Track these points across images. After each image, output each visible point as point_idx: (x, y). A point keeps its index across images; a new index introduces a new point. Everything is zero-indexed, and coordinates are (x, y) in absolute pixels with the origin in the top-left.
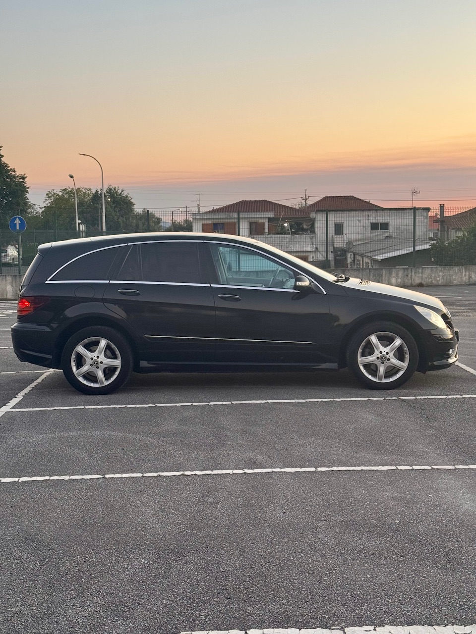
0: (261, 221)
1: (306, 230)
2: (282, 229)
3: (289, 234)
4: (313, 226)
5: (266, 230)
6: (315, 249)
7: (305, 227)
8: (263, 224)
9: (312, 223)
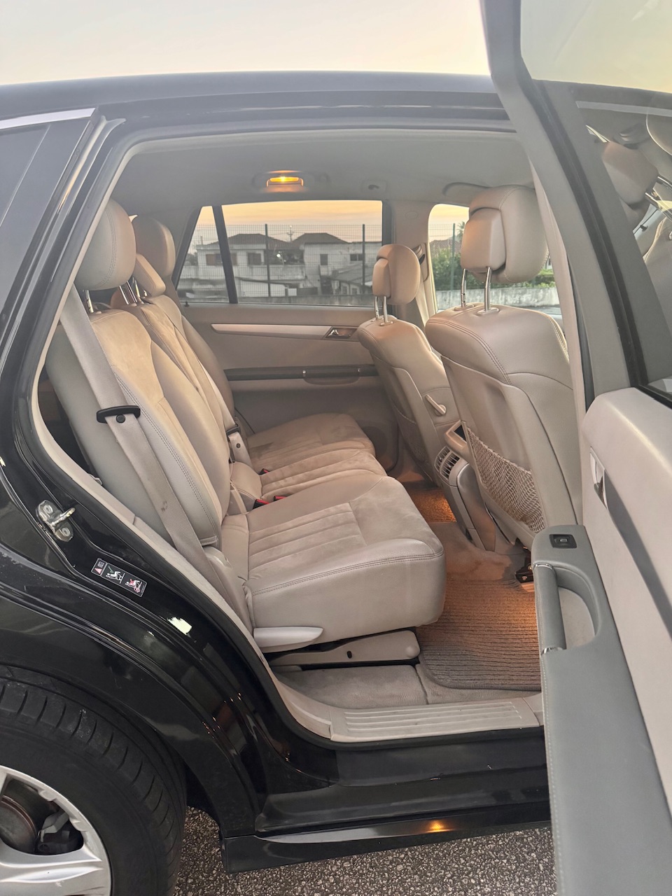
1: (296, 261)
2: (275, 260)
3: (281, 264)
4: (302, 257)
5: (263, 260)
6: (304, 278)
7: (296, 258)
8: (260, 255)
9: (301, 254)
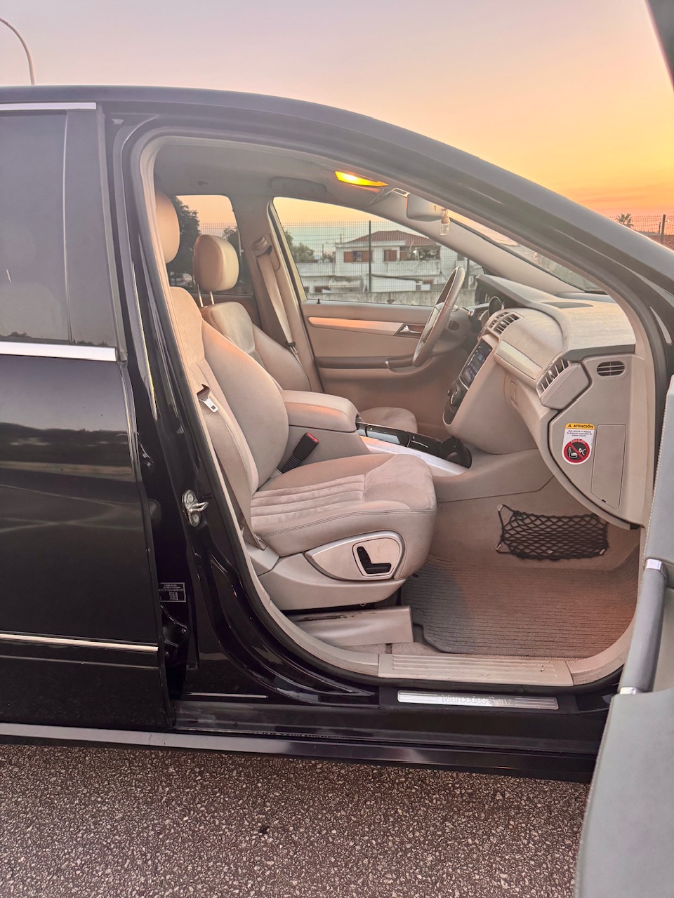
0: (394, 249)
2: (411, 256)
3: (417, 260)
5: (398, 256)
6: (439, 273)
7: (432, 254)
8: (396, 251)
9: (438, 251)
